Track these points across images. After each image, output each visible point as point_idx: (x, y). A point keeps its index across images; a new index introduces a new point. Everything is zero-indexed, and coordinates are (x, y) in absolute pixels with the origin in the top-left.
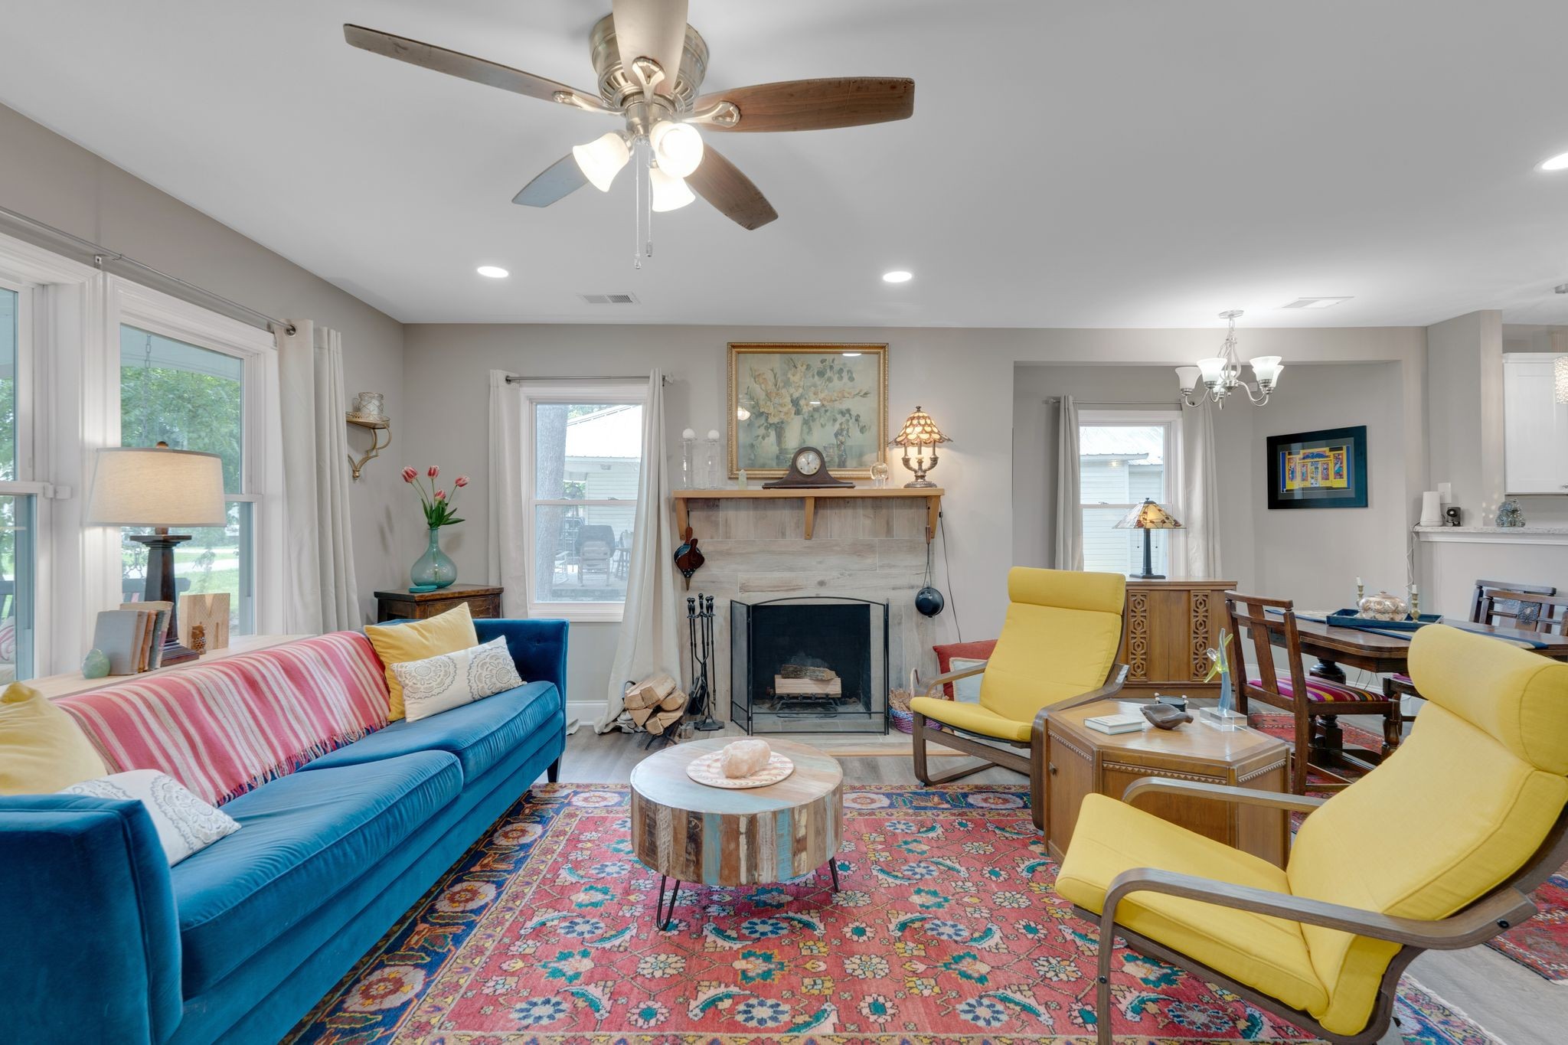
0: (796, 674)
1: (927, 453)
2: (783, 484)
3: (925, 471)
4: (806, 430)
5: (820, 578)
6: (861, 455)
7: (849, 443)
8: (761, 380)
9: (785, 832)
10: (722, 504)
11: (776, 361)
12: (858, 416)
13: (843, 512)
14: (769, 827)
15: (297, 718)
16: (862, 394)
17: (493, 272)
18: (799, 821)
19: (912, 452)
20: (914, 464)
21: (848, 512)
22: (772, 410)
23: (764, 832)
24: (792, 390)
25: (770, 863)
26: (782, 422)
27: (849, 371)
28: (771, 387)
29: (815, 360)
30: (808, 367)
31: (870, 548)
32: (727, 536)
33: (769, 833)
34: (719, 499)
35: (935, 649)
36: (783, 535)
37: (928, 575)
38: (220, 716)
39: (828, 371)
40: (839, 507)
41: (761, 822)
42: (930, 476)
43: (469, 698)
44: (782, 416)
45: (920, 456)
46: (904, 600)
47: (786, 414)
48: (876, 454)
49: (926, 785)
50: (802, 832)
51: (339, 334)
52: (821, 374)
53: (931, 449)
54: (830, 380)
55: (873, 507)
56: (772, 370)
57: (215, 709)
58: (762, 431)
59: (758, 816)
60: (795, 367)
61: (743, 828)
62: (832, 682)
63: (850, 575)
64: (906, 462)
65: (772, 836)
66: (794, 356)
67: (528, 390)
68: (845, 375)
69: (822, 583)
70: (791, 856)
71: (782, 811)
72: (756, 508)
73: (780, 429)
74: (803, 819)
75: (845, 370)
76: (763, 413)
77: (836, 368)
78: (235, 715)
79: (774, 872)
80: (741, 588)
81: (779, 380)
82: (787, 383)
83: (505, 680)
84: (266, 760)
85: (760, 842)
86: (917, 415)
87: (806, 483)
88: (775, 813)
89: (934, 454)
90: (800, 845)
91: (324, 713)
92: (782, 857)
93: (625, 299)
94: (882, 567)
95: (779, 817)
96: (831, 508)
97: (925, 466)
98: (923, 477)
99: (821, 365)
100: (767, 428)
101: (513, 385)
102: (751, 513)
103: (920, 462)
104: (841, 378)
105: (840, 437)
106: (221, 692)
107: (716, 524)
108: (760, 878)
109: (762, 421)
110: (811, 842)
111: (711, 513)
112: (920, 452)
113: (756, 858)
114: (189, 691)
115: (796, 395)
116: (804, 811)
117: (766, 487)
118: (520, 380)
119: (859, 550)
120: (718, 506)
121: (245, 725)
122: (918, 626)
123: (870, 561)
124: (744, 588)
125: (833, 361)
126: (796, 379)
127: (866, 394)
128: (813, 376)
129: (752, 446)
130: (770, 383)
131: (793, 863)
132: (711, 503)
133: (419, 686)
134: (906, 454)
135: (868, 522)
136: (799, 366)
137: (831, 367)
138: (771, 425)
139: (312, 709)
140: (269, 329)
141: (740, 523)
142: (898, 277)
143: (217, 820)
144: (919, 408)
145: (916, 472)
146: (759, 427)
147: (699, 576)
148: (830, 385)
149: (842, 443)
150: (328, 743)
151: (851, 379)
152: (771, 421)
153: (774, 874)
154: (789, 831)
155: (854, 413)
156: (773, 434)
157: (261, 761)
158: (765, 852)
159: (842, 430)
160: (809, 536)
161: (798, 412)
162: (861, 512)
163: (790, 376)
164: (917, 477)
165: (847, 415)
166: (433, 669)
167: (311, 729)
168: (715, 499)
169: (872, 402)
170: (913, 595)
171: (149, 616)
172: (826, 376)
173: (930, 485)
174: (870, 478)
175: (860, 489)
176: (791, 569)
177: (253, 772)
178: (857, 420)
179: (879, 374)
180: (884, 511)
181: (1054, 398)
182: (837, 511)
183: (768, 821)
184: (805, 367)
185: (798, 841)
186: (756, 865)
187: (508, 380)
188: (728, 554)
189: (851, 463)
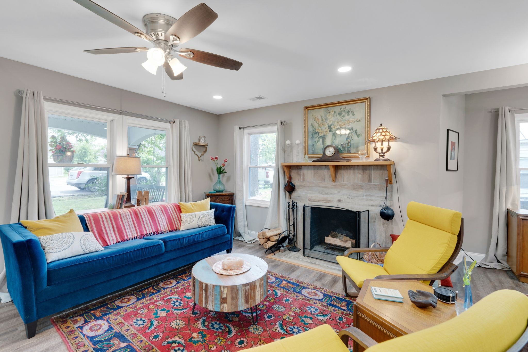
0: (334, 236)
1: (385, 144)
2: (321, 160)
3: (384, 153)
4: (334, 138)
5: (339, 199)
6: (357, 147)
7: (352, 142)
8: (316, 120)
9: (218, 294)
10: (302, 167)
11: (322, 111)
12: (356, 130)
13: (349, 171)
14: (211, 290)
15: (147, 225)
16: (358, 120)
17: (218, 97)
18: (223, 291)
19: (378, 145)
20: (379, 150)
21: (351, 172)
22: (321, 131)
23: (210, 291)
24: (328, 122)
25: (212, 303)
26: (325, 135)
27: (352, 112)
28: (320, 122)
29: (337, 109)
30: (335, 112)
31: (361, 187)
32: (304, 180)
33: (212, 292)
34: (301, 166)
35: (391, 235)
36: (324, 180)
37: (386, 201)
38: (124, 222)
39: (343, 112)
40: (347, 169)
41: (209, 287)
42: (387, 156)
43: (197, 226)
44: (325, 133)
45: (382, 147)
46: (376, 211)
47: (326, 132)
48: (364, 146)
49: (347, 296)
50: (225, 296)
51: (188, 121)
52: (340, 114)
53: (387, 143)
54: (344, 116)
55: (362, 169)
56: (321, 115)
57: (123, 220)
58: (317, 139)
59: (208, 285)
60: (330, 113)
61: (204, 288)
62: (348, 242)
63: (352, 198)
64: (375, 149)
65: (213, 293)
66: (329, 108)
67: (247, 131)
68: (350, 113)
69: (339, 201)
70: (220, 303)
71: (217, 286)
72: (314, 169)
73: (323, 138)
74: (225, 291)
75: (350, 111)
76: (317, 132)
77: (347, 111)
78: (128, 222)
79: (213, 307)
80: (308, 200)
81: (323, 119)
82: (326, 119)
83: (209, 222)
84: (134, 235)
85: (209, 294)
86: (381, 127)
87: (329, 160)
88: (214, 286)
89: (389, 145)
90: (224, 301)
91: (157, 224)
92: (216, 303)
93: (260, 98)
94: (366, 196)
95: (215, 287)
96: (344, 169)
97: (384, 151)
98: (383, 156)
99: (340, 111)
100: (319, 138)
101: (242, 130)
102: (312, 171)
103: (382, 149)
104: (348, 115)
105: (348, 140)
106: (126, 216)
107: (300, 175)
108: (209, 307)
109: (317, 135)
110: (229, 300)
111: (298, 171)
112: (382, 145)
113: (207, 299)
114: (117, 215)
115: (330, 124)
116: (226, 289)
117: (314, 161)
118: (244, 128)
119: (356, 188)
120: (301, 168)
121: (130, 225)
122: (383, 224)
123: (361, 192)
124: (310, 200)
125: (345, 108)
126: (330, 117)
127: (360, 120)
128: (337, 115)
129: (313, 145)
130: (320, 120)
131: (221, 306)
132: (298, 167)
133: (184, 221)
134: (375, 146)
135: (360, 176)
136: (331, 112)
137: (344, 111)
138: (320, 137)
139: (153, 223)
140: (170, 122)
141: (309, 174)
142: (345, 69)
143: (96, 247)
144: (381, 125)
145: (380, 154)
146: (316, 138)
147: (294, 194)
148: (344, 118)
149: (349, 142)
150: (155, 233)
151: (353, 115)
152: (320, 135)
153: (213, 308)
154: (219, 294)
155: (354, 129)
156: (321, 140)
157: (132, 235)
158: (210, 299)
159: (349, 137)
160: (334, 181)
161: (330, 131)
162: (357, 171)
163: (327, 116)
164: (380, 156)
165: (352, 130)
166: (190, 216)
167: (151, 228)
168: (300, 166)
169: (362, 123)
170: (378, 210)
171: (120, 196)
172: (342, 115)
173: (387, 160)
174: (358, 157)
175: (354, 162)
176: (327, 194)
177: (129, 237)
178: (356, 132)
179: (365, 111)
180: (368, 171)
181: (496, 109)
182: (346, 171)
183: (211, 288)
184: (333, 112)
185: (223, 299)
186: (207, 302)
187: (240, 128)
188: (304, 186)
189: (352, 151)
